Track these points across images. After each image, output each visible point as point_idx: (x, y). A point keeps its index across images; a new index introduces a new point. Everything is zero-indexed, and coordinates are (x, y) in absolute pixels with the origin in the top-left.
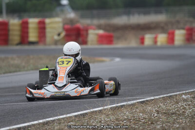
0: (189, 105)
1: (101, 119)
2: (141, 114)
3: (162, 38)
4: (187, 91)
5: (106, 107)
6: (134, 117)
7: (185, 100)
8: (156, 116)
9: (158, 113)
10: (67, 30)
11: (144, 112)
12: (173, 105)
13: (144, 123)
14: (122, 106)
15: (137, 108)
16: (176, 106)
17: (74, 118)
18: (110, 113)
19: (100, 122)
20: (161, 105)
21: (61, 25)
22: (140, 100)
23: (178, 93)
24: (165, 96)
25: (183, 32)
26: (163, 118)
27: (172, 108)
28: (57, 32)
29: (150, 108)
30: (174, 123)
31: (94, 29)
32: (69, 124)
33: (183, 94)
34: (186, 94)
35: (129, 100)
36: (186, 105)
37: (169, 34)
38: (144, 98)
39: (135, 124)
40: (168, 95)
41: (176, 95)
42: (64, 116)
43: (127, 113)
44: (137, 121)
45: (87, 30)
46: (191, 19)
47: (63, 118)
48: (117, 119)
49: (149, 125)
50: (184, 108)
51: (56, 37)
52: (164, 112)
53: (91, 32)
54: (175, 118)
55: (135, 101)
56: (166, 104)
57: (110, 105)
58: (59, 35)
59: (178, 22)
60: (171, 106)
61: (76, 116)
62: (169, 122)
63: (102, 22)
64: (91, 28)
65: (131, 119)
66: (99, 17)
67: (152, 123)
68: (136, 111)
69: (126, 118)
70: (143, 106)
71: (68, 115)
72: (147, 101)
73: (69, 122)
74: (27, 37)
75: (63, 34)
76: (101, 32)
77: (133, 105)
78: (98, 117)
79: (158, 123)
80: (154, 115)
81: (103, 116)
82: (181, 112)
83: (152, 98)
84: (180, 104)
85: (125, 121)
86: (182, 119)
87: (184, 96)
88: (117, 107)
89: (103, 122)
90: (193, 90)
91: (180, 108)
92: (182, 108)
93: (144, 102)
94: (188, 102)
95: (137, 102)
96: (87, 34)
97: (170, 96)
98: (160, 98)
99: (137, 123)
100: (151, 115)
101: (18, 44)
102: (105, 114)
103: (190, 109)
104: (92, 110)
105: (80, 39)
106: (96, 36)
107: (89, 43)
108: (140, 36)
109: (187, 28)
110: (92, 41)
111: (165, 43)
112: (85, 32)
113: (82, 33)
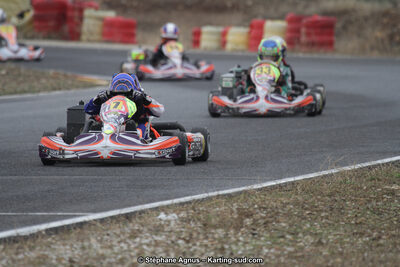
3: (237, 36)
10: (37, 7)
25: (282, 24)
28: (18, 12)
31: (96, 9)
37: (252, 26)
45: (81, 10)
51: (14, 21)
53: (88, 12)
58: (21, 16)
64: (91, 6)
75: (29, 16)
96: (81, 18)
105: (66, 28)
106: (100, 23)
107: (84, 37)
108: (194, 29)
109: (289, 16)
110: (91, 33)
111: (242, 47)
112: (76, 14)
113: (70, 14)
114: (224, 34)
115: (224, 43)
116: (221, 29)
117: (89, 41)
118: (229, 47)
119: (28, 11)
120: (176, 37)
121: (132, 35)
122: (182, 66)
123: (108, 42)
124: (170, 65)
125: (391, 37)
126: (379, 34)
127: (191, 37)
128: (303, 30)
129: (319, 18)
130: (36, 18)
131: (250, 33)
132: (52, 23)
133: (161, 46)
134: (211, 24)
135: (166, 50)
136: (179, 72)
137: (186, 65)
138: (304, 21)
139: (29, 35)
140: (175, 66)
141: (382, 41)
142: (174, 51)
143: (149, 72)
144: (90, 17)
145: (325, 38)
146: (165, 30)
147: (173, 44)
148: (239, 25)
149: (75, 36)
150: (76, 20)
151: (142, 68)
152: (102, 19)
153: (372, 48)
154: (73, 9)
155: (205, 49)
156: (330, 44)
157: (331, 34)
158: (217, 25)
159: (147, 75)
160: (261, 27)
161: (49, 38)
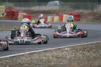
0: (69, 53)
1: (23, 59)
2: (44, 57)
3: (56, 18)
4: (68, 46)
5: (25, 53)
6: (40, 58)
7: (67, 51)
8: (51, 59)
9: (52, 57)
10: (7, 12)
11: (45, 56)
12: (60, 53)
13: (45, 62)
14: (34, 53)
15: (42, 54)
16: (62, 54)
17: (9, 58)
18: (28, 56)
19: (22, 60)
20: (54, 53)
21: (4, 9)
22: (44, 50)
23: (63, 47)
24: (56, 48)
26: (55, 60)
27: (60, 54)
28: (2, 14)
29: (48, 54)
30: (60, 62)
31: (22, 12)
32: (6, 61)
33: (66, 47)
34: (67, 48)
35: (38, 50)
36: (67, 53)
37: (60, 16)
38: (45, 49)
39: (40, 62)
40: (58, 48)
41: (62, 48)
42: (4, 57)
43: (36, 57)
44: (41, 61)
45: (18, 13)
46: (72, 9)
47: (3, 58)
48: (31, 60)
49: (47, 63)
50: (66, 55)
51: (1, 16)
52: (56, 56)
53: (19, 13)
54: (61, 60)
55: (41, 51)
56: (57, 52)
57: (28, 52)
58: (3, 14)
59: (65, 10)
60: (59, 54)
61: (10, 57)
62: (58, 62)
63: (26, 8)
64: (20, 12)
65: (38, 60)
66: (24, 6)
67: (49, 62)
68: (41, 56)
69: (36, 59)
70: (45, 53)
71: (6, 57)
72: (47, 50)
73: (6, 60)
75: (5, 14)
76: (25, 14)
77: (40, 52)
78: (21, 58)
79: (52, 62)
80: (50, 58)
81: (24, 57)
82: (64, 57)
83: (50, 49)
84: (64, 52)
85: (35, 61)
86: (64, 60)
87: (66, 49)
88: (31, 53)
89: (24, 61)
90: (71, 46)
91: (64, 54)
92: (65, 55)
93: (45, 51)
94: (68, 51)
95: (42, 51)
96: (18, 15)
97: (59, 48)
98: (54, 49)
99: (41, 62)
100: (49, 58)
102: (25, 56)
103: (69, 55)
104: (18, 54)
105: (14, 17)
106: (22, 16)
107: (19, 19)
110: (20, 18)
111: (58, 21)
112: (17, 14)
113: (15, 14)
114: (53, 18)
115: (53, 20)
116: (52, 17)
117: (20, 20)
118: (55, 21)
119: (5, 13)
120: (43, 17)
122: (44, 24)
124: (41, 24)
125: (94, 18)
126: (91, 17)
129: (77, 14)
130: (7, 15)
131: (59, 18)
132: (11, 16)
133: (39, 20)
134: (50, 16)
135: (40, 21)
136: (43, 26)
137: (45, 24)
139: (5, 19)
140: (42, 24)
141: (92, 19)
142: (42, 21)
143: (36, 26)
144: (20, 15)
145: (78, 19)
146: (40, 16)
147: (42, 19)
148: (57, 16)
150: (17, 15)
151: (34, 25)
152: (23, 15)
153: (90, 21)
154: (16, 13)
155: (49, 22)
156: (79, 20)
157: (80, 18)
159: (35, 27)
160: (62, 16)
161: (10, 20)
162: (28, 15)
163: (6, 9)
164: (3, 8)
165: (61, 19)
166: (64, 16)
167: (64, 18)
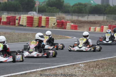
3: (98, 29)
10: (57, 22)
28: (54, 23)
31: (70, 23)
37: (101, 27)
45: (66, 23)
51: (53, 25)
58: (54, 24)
64: (68, 22)
74: (41, 24)
75: (56, 24)
76: (72, 24)
96: (66, 25)
101: (36, 27)
105: (63, 27)
107: (67, 29)
108: (89, 27)
109: (109, 25)
111: (99, 31)
112: (65, 24)
113: (64, 24)
114: (95, 28)
115: (95, 30)
116: (95, 27)
117: (68, 29)
118: (96, 31)
121: (77, 28)
123: (71, 30)
127: (89, 29)
128: (112, 28)
130: (57, 24)
132: (60, 26)
134: (93, 26)
138: (112, 26)
139: (56, 28)
144: (68, 25)
148: (98, 27)
149: (65, 28)
152: (71, 25)
155: (91, 31)
158: (94, 27)
160: (103, 27)
161: (60, 29)
162: (74, 25)
163: (57, 20)
164: (55, 19)
165: (102, 30)
166: (104, 26)
167: (104, 29)
